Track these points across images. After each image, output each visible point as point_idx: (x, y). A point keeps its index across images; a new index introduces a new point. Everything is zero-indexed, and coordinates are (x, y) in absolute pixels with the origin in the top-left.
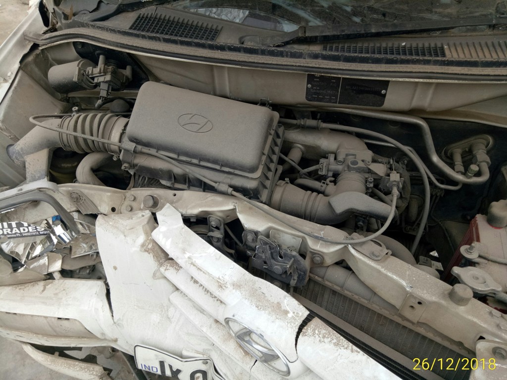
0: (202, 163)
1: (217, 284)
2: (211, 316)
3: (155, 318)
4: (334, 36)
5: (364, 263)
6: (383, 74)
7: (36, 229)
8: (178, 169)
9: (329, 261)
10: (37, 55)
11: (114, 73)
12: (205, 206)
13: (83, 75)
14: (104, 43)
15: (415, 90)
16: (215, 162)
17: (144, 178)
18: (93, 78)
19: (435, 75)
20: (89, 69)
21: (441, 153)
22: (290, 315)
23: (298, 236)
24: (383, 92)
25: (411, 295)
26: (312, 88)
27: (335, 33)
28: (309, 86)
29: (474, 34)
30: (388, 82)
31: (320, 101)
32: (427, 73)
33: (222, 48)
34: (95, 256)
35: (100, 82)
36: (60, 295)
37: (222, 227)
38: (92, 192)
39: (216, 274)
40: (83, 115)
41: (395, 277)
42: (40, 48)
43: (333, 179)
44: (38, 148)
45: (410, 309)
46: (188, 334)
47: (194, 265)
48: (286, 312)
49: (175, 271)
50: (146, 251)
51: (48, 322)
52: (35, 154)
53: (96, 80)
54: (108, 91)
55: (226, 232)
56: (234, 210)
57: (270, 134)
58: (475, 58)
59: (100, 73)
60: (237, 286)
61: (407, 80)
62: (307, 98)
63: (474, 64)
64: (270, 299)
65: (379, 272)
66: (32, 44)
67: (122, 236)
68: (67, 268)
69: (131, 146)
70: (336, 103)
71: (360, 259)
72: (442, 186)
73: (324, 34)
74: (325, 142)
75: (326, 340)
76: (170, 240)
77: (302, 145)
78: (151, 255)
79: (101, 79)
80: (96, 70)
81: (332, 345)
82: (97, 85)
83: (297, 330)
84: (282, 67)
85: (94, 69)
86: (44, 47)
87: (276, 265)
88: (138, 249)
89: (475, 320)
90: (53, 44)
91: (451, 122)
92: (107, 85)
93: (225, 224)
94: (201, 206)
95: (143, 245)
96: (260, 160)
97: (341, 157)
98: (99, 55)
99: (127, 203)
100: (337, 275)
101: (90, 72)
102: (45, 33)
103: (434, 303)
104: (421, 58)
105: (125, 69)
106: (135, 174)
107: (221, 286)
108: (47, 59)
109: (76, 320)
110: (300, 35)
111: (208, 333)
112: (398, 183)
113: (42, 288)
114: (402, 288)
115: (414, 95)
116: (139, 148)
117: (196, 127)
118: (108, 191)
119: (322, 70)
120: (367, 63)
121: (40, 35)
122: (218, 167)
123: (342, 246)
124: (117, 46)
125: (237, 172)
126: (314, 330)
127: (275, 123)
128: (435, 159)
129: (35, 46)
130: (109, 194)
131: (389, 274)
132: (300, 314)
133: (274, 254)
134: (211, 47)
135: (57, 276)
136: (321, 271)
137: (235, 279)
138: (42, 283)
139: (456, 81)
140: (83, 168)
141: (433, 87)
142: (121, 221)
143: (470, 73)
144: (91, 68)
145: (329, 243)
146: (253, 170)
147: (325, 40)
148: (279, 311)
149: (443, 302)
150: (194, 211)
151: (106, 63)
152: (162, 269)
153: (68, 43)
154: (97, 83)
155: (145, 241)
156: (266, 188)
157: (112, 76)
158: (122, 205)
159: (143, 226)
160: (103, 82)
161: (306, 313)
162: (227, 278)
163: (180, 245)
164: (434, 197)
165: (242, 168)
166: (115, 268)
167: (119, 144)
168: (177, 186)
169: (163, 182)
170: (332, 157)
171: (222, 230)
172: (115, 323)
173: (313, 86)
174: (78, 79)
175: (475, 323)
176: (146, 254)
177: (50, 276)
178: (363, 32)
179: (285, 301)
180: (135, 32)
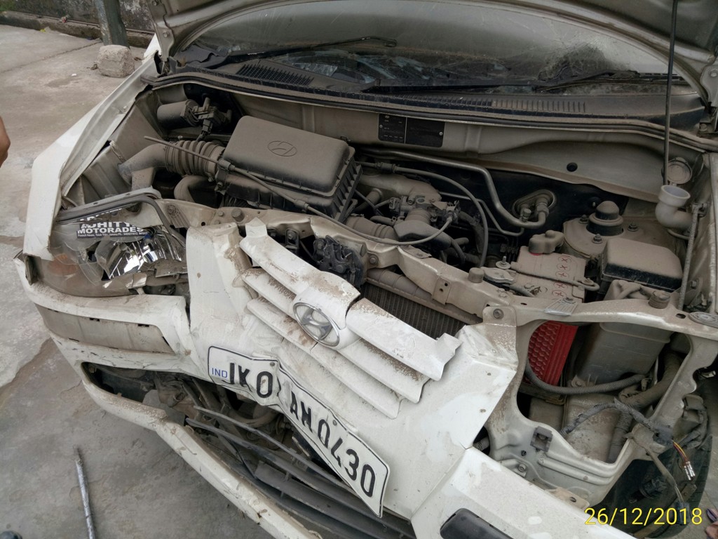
0: (285, 183)
1: (290, 278)
2: (283, 312)
3: (230, 327)
4: (403, 87)
5: (409, 258)
6: (435, 115)
7: (136, 229)
8: (264, 188)
9: (383, 263)
10: (150, 95)
11: (216, 113)
12: (284, 220)
13: (189, 112)
14: (212, 84)
15: (466, 134)
16: (296, 181)
17: (233, 199)
18: (197, 116)
19: (476, 118)
20: (196, 108)
21: (511, 208)
22: (344, 295)
23: (360, 243)
24: (441, 133)
25: (441, 279)
26: (383, 127)
27: (404, 85)
28: (381, 126)
29: (520, 94)
30: (444, 122)
31: (391, 141)
32: (470, 116)
33: (310, 91)
34: (177, 277)
35: (203, 119)
36: (143, 306)
37: (297, 241)
38: (187, 207)
39: (290, 271)
40: (187, 142)
41: (429, 266)
42: (153, 89)
43: (403, 217)
44: (144, 166)
45: (440, 292)
46: (259, 338)
47: (273, 265)
48: (342, 292)
49: (255, 277)
50: (229, 258)
51: (128, 330)
52: (143, 171)
53: (200, 117)
54: (209, 127)
55: (300, 245)
56: (308, 224)
57: (346, 164)
58: (509, 108)
59: (205, 112)
60: (306, 278)
61: (455, 121)
62: (379, 137)
63: (509, 112)
64: (330, 283)
65: (419, 264)
66: (147, 85)
67: (210, 242)
68: (151, 284)
69: (227, 164)
70: (403, 142)
71: (405, 256)
72: (505, 232)
73: (395, 85)
74: (399, 186)
75: (369, 311)
76: (254, 247)
77: (380, 189)
78: (233, 262)
79: (205, 116)
80: (201, 109)
81: (373, 314)
82: (201, 121)
83: (348, 305)
84: (357, 106)
85: (200, 108)
86: (156, 88)
87: (339, 264)
88: (223, 255)
89: (483, 292)
90: (165, 86)
91: (513, 175)
92: (209, 122)
93: (300, 240)
94: (281, 220)
95: (227, 252)
96: (334, 182)
97: (411, 198)
98: (205, 97)
99: (216, 218)
100: (390, 277)
101: (196, 110)
102: (159, 77)
103: (456, 283)
104: (467, 105)
105: (226, 112)
106: (226, 194)
107: (293, 280)
108: (156, 99)
109: (155, 326)
110: (376, 85)
111: (278, 328)
112: (453, 213)
113: (126, 300)
114: (434, 274)
115: (465, 137)
116: (233, 167)
117: (283, 152)
118: (201, 207)
119: (388, 110)
120: (425, 107)
121: (155, 78)
122: (298, 187)
123: (393, 247)
124: (223, 87)
125: (314, 191)
126: (361, 306)
127: (351, 155)
128: (498, 205)
129: (149, 87)
130: (201, 209)
131: (426, 265)
132: (353, 294)
133: (338, 254)
134: (302, 90)
135: (140, 291)
136: (376, 274)
137: (305, 274)
138: (125, 298)
139: (493, 125)
140: (181, 187)
141: (480, 129)
142: (210, 230)
143: (502, 117)
144: (197, 107)
145: (383, 245)
146: (327, 189)
147: (397, 91)
148: (336, 291)
149: (463, 282)
150: (275, 224)
151: (211, 104)
152: (244, 276)
153: (179, 85)
154: (200, 120)
155: (230, 249)
156: (340, 212)
157: (215, 115)
158: (211, 219)
159: (229, 235)
160: (206, 119)
161: (358, 294)
162: (299, 273)
163: (263, 250)
164: (510, 256)
165: (318, 187)
166: (199, 275)
167: (217, 162)
168: (261, 206)
169: (250, 203)
170: (404, 199)
171: (297, 244)
172: (191, 333)
173: (384, 126)
174: (185, 115)
175: (483, 294)
176: (229, 261)
177: (133, 291)
178: (426, 85)
179: (342, 285)
180: (242, 76)
